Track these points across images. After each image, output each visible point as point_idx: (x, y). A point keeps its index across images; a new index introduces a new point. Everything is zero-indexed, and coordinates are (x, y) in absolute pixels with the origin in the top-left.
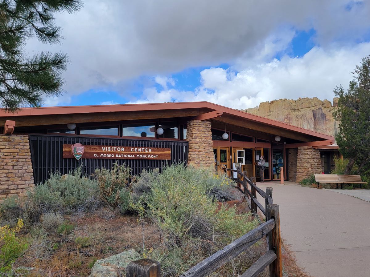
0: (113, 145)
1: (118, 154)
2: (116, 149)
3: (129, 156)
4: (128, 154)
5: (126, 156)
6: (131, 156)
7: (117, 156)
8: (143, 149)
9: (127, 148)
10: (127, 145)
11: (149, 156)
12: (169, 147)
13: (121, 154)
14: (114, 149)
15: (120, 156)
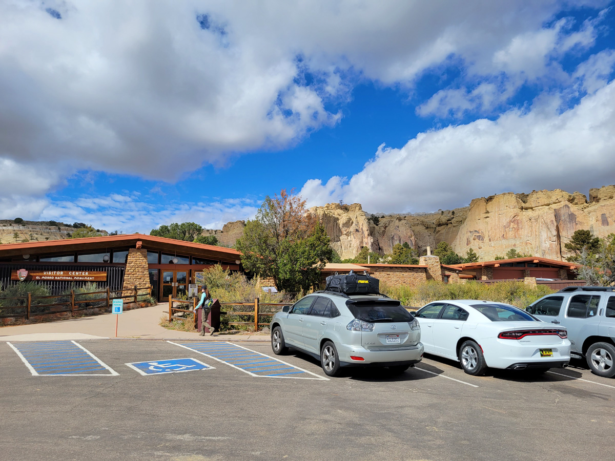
0: (54, 270)
1: (58, 276)
2: (56, 273)
3: (67, 278)
4: (66, 276)
5: (64, 278)
6: (69, 278)
7: (56, 278)
8: (80, 273)
9: (65, 272)
10: (66, 270)
11: (86, 278)
12: (105, 270)
13: (60, 276)
14: (54, 273)
15: (59, 278)
